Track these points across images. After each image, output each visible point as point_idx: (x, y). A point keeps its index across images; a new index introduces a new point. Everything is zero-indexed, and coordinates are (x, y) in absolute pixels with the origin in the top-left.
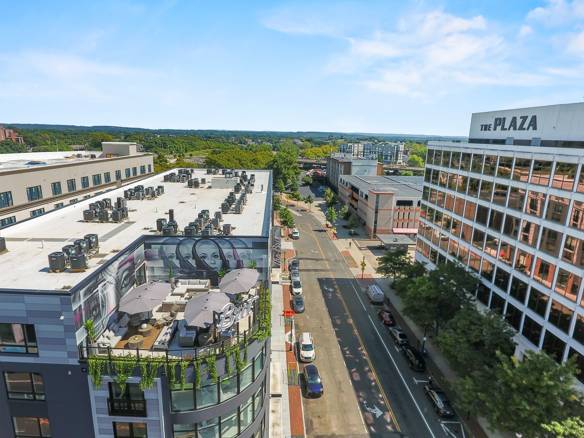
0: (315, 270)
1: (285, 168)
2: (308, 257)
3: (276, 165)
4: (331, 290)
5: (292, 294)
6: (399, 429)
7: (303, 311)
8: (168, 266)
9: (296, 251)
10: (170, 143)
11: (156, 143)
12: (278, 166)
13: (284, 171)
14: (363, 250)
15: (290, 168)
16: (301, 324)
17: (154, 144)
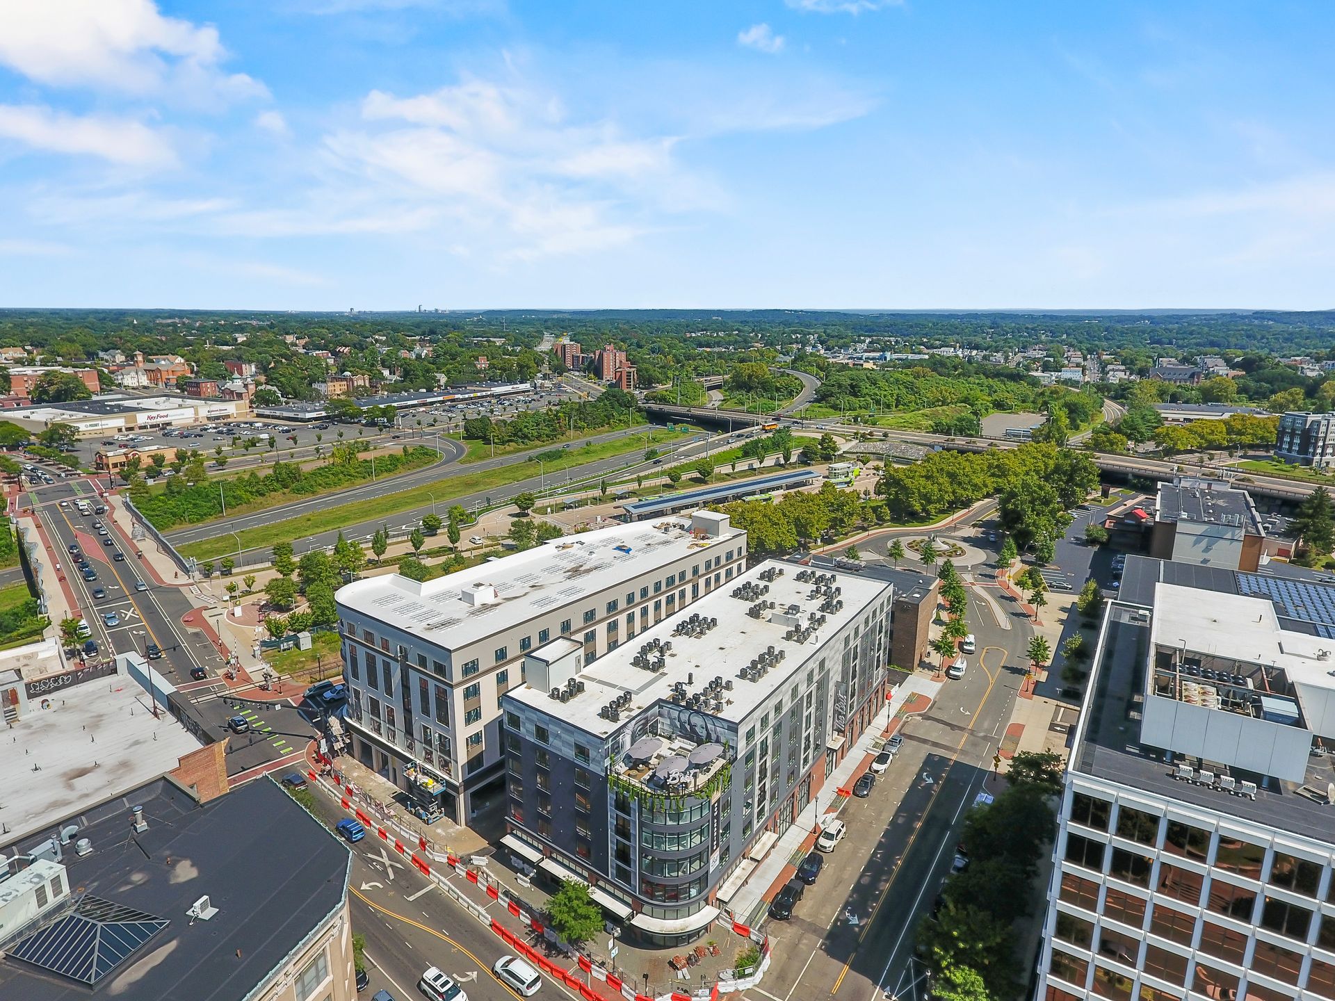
0: (935, 744)
1: (1032, 511)
2: (945, 718)
3: (1014, 504)
4: (930, 781)
5: (870, 769)
6: (861, 940)
7: (863, 797)
8: (672, 725)
9: (935, 702)
10: (868, 386)
11: (840, 386)
12: (1016, 506)
13: (1030, 518)
14: (1057, 731)
15: (1043, 511)
16: (851, 811)
17: (835, 390)
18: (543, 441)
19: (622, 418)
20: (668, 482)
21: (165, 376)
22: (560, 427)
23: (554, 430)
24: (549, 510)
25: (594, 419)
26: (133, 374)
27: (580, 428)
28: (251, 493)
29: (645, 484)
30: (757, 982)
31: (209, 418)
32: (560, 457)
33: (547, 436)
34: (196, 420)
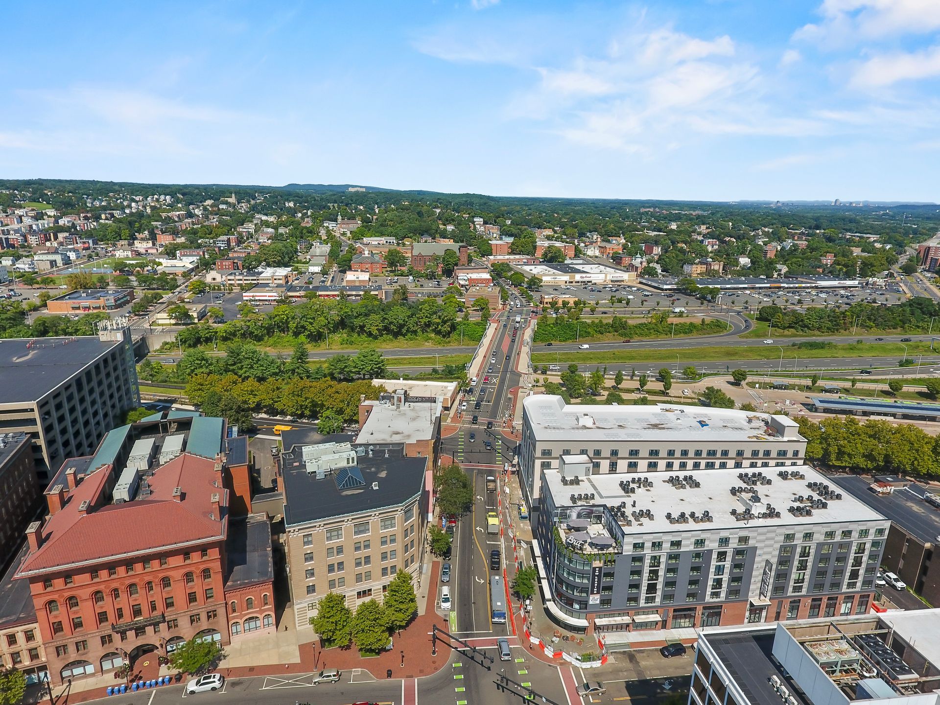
18: (823, 332)
19: (920, 324)
20: (887, 389)
21: (608, 251)
22: (844, 323)
23: (838, 325)
24: (757, 386)
25: (885, 321)
26: (592, 248)
27: (867, 326)
28: (596, 331)
29: (859, 385)
30: (584, 667)
31: (612, 281)
32: (822, 348)
33: (828, 328)
34: (605, 281)
